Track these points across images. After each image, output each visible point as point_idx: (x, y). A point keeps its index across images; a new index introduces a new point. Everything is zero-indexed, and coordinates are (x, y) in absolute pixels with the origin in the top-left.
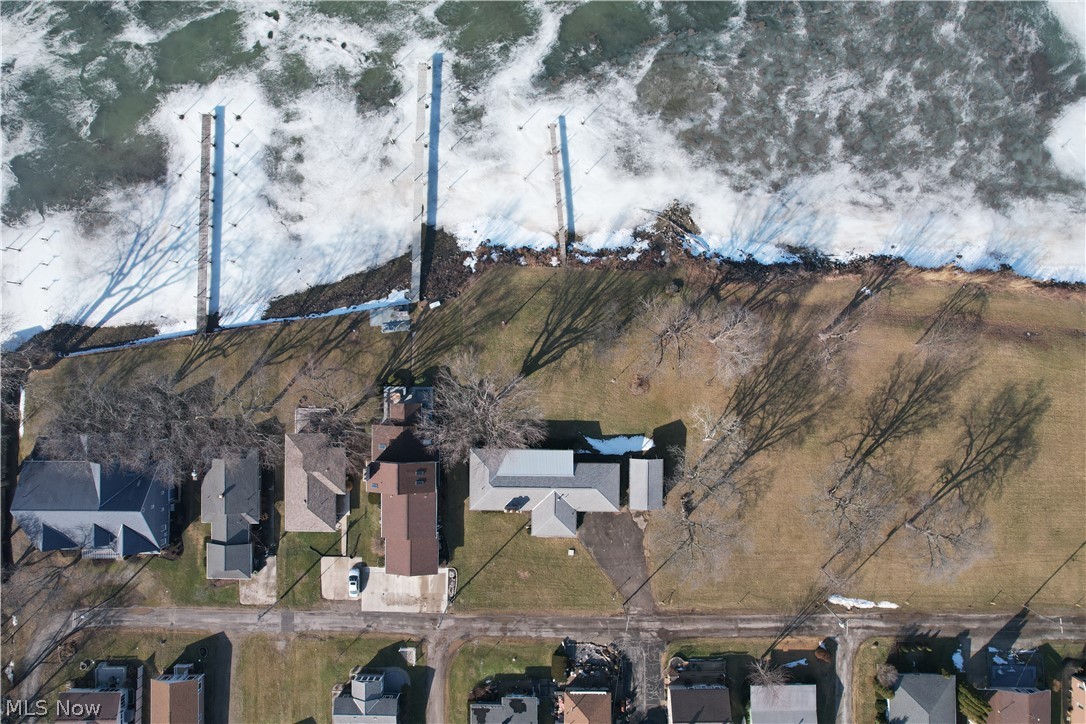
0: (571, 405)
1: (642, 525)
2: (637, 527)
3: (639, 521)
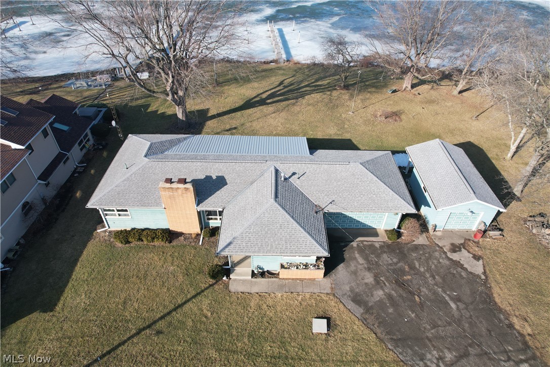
1: (474, 267)
2: (464, 269)
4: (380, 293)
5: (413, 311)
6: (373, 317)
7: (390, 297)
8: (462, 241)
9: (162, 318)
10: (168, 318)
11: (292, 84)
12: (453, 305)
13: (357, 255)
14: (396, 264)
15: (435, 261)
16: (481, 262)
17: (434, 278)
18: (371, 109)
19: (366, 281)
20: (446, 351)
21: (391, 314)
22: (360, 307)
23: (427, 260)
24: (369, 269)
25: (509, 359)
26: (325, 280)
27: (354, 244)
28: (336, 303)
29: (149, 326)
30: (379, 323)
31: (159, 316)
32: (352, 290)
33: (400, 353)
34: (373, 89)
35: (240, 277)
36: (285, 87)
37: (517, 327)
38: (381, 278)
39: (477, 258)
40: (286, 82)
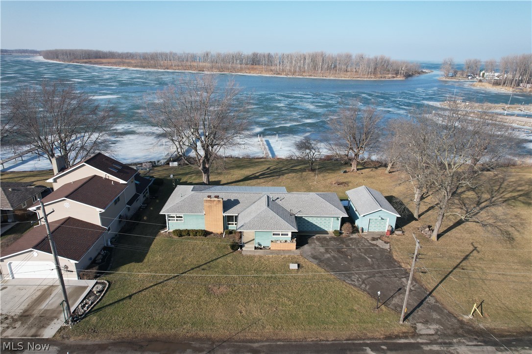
1: (384, 246)
2: (378, 247)
3: (379, 243)
4: (328, 255)
5: (346, 262)
6: (323, 264)
7: (333, 257)
8: (379, 236)
9: (205, 264)
10: (208, 264)
11: (276, 169)
12: (369, 260)
13: (316, 241)
14: (338, 245)
15: (362, 244)
16: (389, 244)
17: (360, 250)
18: (329, 181)
19: (321, 251)
20: (363, 275)
21: (334, 263)
22: (317, 260)
23: (357, 244)
24: (322, 247)
25: (396, 277)
26: (297, 250)
27: (314, 237)
28: (303, 259)
29: (199, 267)
30: (327, 266)
31: (203, 263)
32: (312, 254)
33: (338, 276)
34: (331, 171)
35: (248, 249)
36: (271, 170)
37: (403, 266)
38: (329, 250)
39: (386, 243)
40: (272, 168)
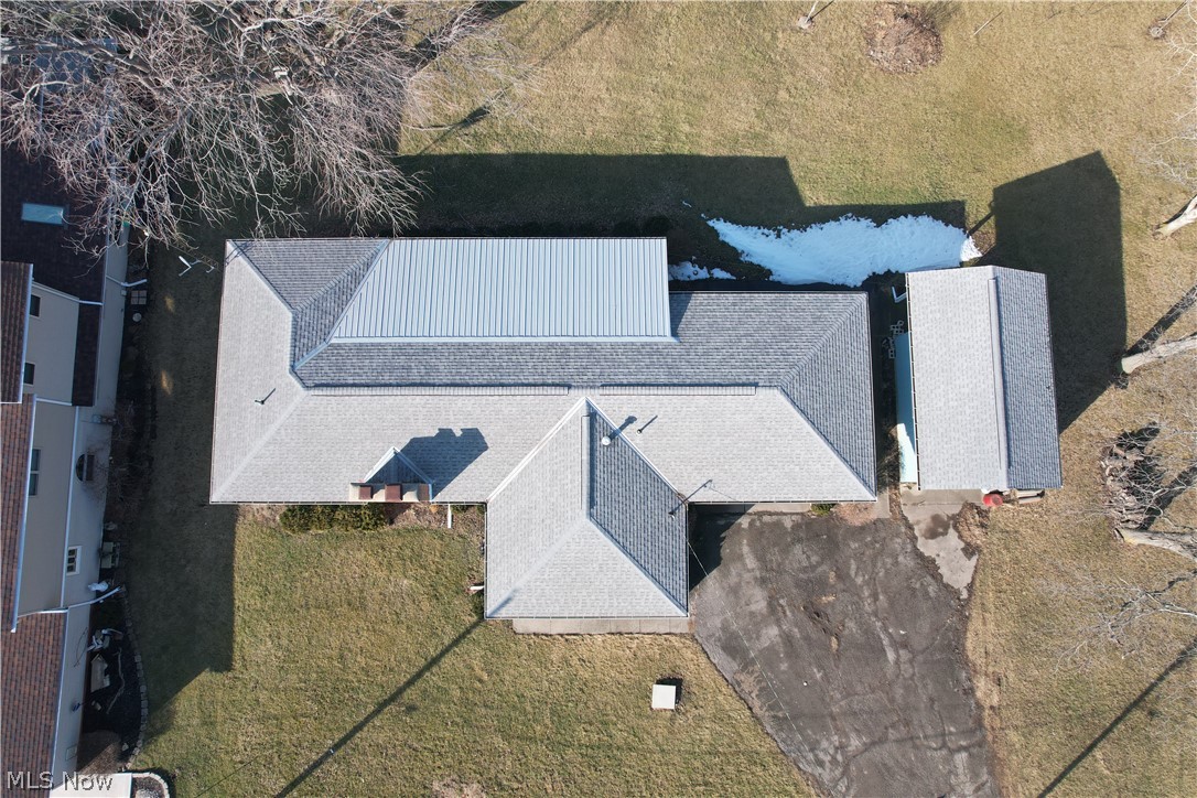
0: (649, 105)
1: (958, 572)
2: (937, 577)
3: (947, 553)
4: (773, 631)
5: (820, 668)
6: (752, 679)
7: (787, 639)
8: (957, 510)
9: (410, 683)
12: (891, 655)
13: (745, 549)
15: (889, 561)
16: (974, 560)
17: (876, 599)
19: (753, 607)
20: (853, 735)
21: (784, 672)
22: (734, 659)
23: (876, 556)
24: (763, 581)
25: (943, 746)
28: (695, 653)
30: (761, 690)
31: (403, 680)
32: (725, 628)
33: (782, 741)
37: (979, 694)
38: (781, 601)
39: (970, 551)
